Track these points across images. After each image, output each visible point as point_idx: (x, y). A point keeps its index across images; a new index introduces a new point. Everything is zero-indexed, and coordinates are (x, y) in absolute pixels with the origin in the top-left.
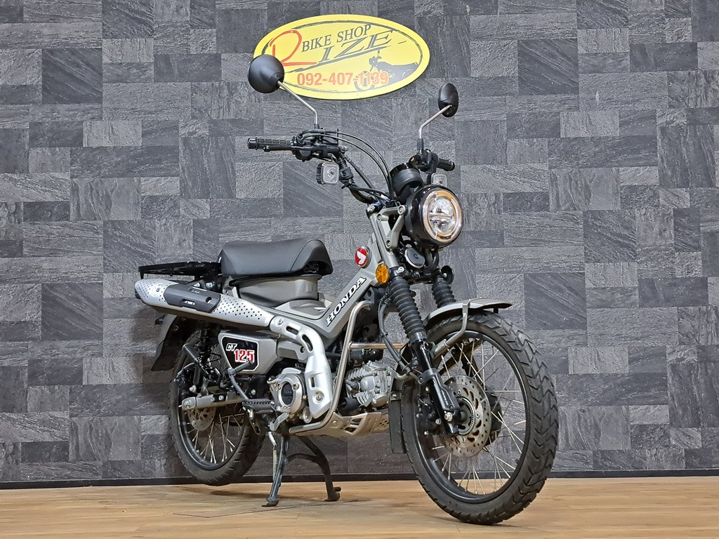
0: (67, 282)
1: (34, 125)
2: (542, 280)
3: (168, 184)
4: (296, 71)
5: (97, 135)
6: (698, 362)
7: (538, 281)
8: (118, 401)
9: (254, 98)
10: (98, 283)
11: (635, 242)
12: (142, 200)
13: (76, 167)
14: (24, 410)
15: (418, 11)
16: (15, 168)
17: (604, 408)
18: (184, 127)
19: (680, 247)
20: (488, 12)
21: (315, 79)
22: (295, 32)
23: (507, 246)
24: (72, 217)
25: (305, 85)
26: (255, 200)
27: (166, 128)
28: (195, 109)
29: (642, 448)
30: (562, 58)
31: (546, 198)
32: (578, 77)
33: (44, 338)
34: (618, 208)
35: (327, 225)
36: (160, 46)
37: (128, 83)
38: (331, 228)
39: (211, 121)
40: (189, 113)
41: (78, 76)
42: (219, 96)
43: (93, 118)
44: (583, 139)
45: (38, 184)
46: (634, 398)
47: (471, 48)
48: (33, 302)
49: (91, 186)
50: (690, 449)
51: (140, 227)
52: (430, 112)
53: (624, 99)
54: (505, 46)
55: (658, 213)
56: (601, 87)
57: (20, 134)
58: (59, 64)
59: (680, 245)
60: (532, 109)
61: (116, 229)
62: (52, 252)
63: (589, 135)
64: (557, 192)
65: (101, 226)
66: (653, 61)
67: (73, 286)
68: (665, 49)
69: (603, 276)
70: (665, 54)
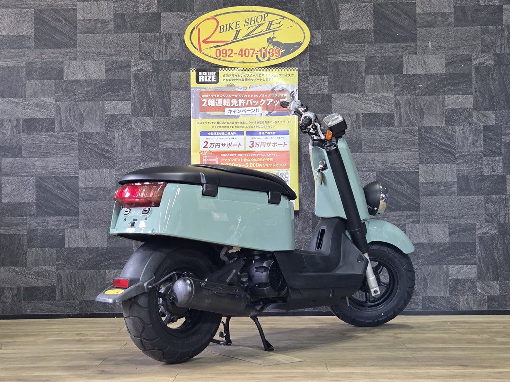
0: (53, 175)
1: (30, 64)
2: (389, 176)
3: (124, 107)
5: (74, 71)
6: (499, 235)
7: (386, 177)
8: (89, 259)
10: (75, 177)
11: (455, 150)
12: (105, 117)
13: (58, 94)
14: (24, 264)
16: (16, 95)
17: (431, 267)
18: (135, 65)
19: (487, 154)
23: (364, 152)
24: (56, 130)
26: (185, 118)
27: (122, 66)
28: (143, 53)
29: (457, 295)
30: (405, 17)
31: (392, 116)
32: (416, 30)
33: (38, 215)
34: (444, 125)
36: (118, 8)
37: (94, 34)
39: (154, 61)
40: (138, 56)
41: (59, 29)
42: (159, 43)
43: (70, 59)
44: (419, 75)
45: (32, 106)
46: (452, 259)
47: (340, 9)
48: (30, 190)
49: (70, 108)
50: (491, 296)
51: (104, 137)
52: (310, 55)
53: (449, 46)
54: (364, 7)
55: (472, 128)
56: (433, 38)
57: (19, 70)
58: (46, 20)
59: (487, 152)
60: (383, 54)
61: (87, 138)
62: (43, 154)
63: (423, 72)
64: (401, 113)
65: (76, 136)
66: (470, 19)
67: (58, 179)
68: (479, 10)
69: (432, 173)
70: (479, 14)
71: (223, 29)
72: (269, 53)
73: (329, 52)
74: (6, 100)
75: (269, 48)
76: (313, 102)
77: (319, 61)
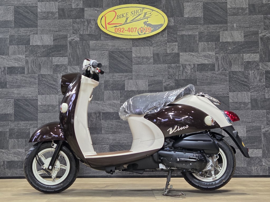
0: (24, 98)
1: (11, 36)
3: (63, 60)
5: (36, 40)
10: (36, 99)
11: (249, 84)
12: (53, 66)
13: (27, 53)
14: (7, 148)
16: (3, 53)
18: (70, 37)
19: (267, 86)
23: (198, 85)
24: (26, 73)
27: (63, 38)
28: (74, 30)
29: (251, 166)
30: (221, 10)
31: (213, 65)
32: (227, 17)
33: (15, 121)
34: (243, 70)
35: (126, 76)
36: (61, 5)
37: (47, 19)
38: (127, 78)
39: (80, 35)
40: (71, 32)
41: (28, 17)
42: (83, 25)
43: (34, 34)
44: (229, 42)
45: (12, 60)
46: (248, 146)
47: (184, 6)
48: (11, 106)
49: (33, 61)
51: (52, 77)
52: (168, 31)
53: (246, 26)
54: (198, 5)
55: (259, 72)
56: (237, 21)
57: (5, 40)
58: (20, 12)
60: (209, 30)
61: (43, 77)
62: (18, 86)
63: (231, 41)
64: (219, 63)
65: (37, 76)
66: (257, 11)
67: (26, 100)
68: (263, 6)
69: (236, 97)
70: (263, 8)
71: (119, 17)
72: (145, 30)
73: (178, 30)
75: (145, 27)
76: (169, 57)
77: (172, 35)
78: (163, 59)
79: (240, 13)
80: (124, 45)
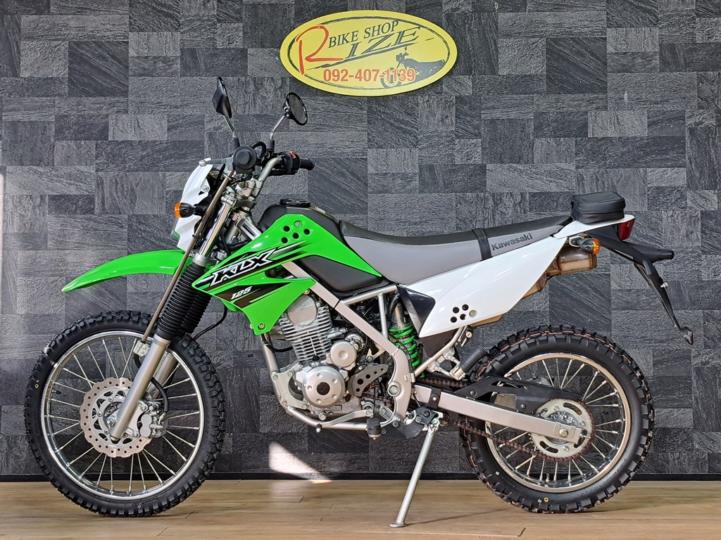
1: (60, 118)
2: (567, 280)
4: (323, 66)
5: (122, 129)
7: (563, 282)
9: (280, 93)
11: (661, 244)
12: (167, 194)
13: (102, 160)
15: (446, 8)
16: (40, 161)
18: (210, 122)
19: (707, 250)
20: (517, 10)
21: (342, 75)
22: (322, 27)
24: (96, 211)
25: (331, 81)
27: (192, 123)
29: (665, 452)
30: (591, 57)
32: (606, 76)
34: (645, 209)
36: (188, 40)
37: (153, 76)
39: (237, 116)
41: (104, 69)
42: (245, 90)
43: (118, 112)
44: (610, 139)
45: (63, 177)
46: (658, 401)
47: (499, 46)
48: (57, 296)
49: (116, 180)
50: (713, 453)
51: (164, 222)
52: (457, 109)
53: (653, 99)
54: (533, 44)
55: (685, 215)
56: (630, 87)
57: (46, 127)
58: (85, 57)
59: (707, 248)
60: (559, 109)
61: (140, 223)
62: (77, 245)
63: (617, 135)
65: (125, 220)
66: (682, 61)
68: (695, 50)
69: (629, 277)
70: (695, 54)
73: (483, 106)
74: (26, 168)
76: (460, 176)
77: (468, 119)
78: (444, 180)
79: (637, 67)
80: (347, 143)
